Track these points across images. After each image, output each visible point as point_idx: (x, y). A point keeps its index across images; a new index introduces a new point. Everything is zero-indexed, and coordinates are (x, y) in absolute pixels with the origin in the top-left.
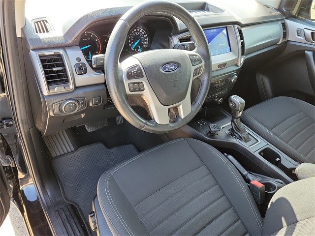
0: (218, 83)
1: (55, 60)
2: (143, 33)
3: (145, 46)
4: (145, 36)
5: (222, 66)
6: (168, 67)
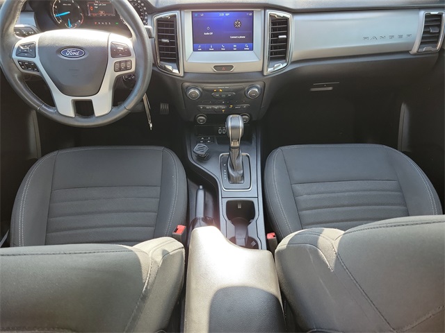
0: (218, 91)
5: (223, 68)
6: (69, 52)
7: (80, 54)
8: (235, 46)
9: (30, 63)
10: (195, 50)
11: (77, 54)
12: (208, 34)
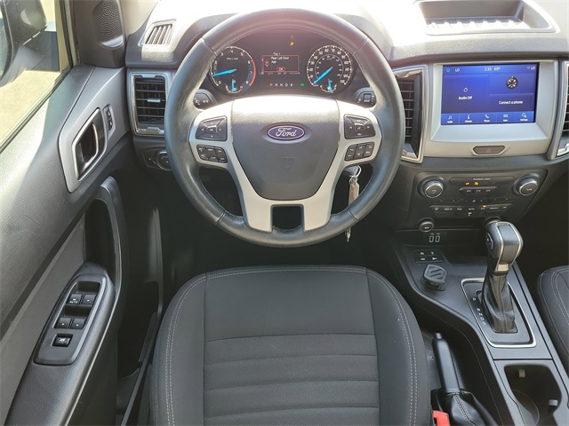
0: (472, 184)
1: (152, 87)
2: (343, 57)
3: (343, 81)
4: (346, 63)
5: (489, 150)
6: (281, 131)
7: (298, 134)
8: (505, 116)
9: (215, 149)
10: (444, 123)
11: (293, 134)
12: (464, 98)
